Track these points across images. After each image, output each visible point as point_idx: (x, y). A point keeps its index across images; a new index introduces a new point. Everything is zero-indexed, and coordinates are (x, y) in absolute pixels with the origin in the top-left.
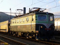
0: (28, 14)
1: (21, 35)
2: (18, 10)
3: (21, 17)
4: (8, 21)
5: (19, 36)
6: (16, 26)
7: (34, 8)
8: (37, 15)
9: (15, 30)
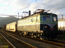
0: (33, 15)
1: (26, 34)
2: (24, 12)
3: (26, 18)
4: (15, 22)
5: (25, 35)
6: (22, 26)
7: (38, 10)
8: (42, 16)
9: (21, 30)
